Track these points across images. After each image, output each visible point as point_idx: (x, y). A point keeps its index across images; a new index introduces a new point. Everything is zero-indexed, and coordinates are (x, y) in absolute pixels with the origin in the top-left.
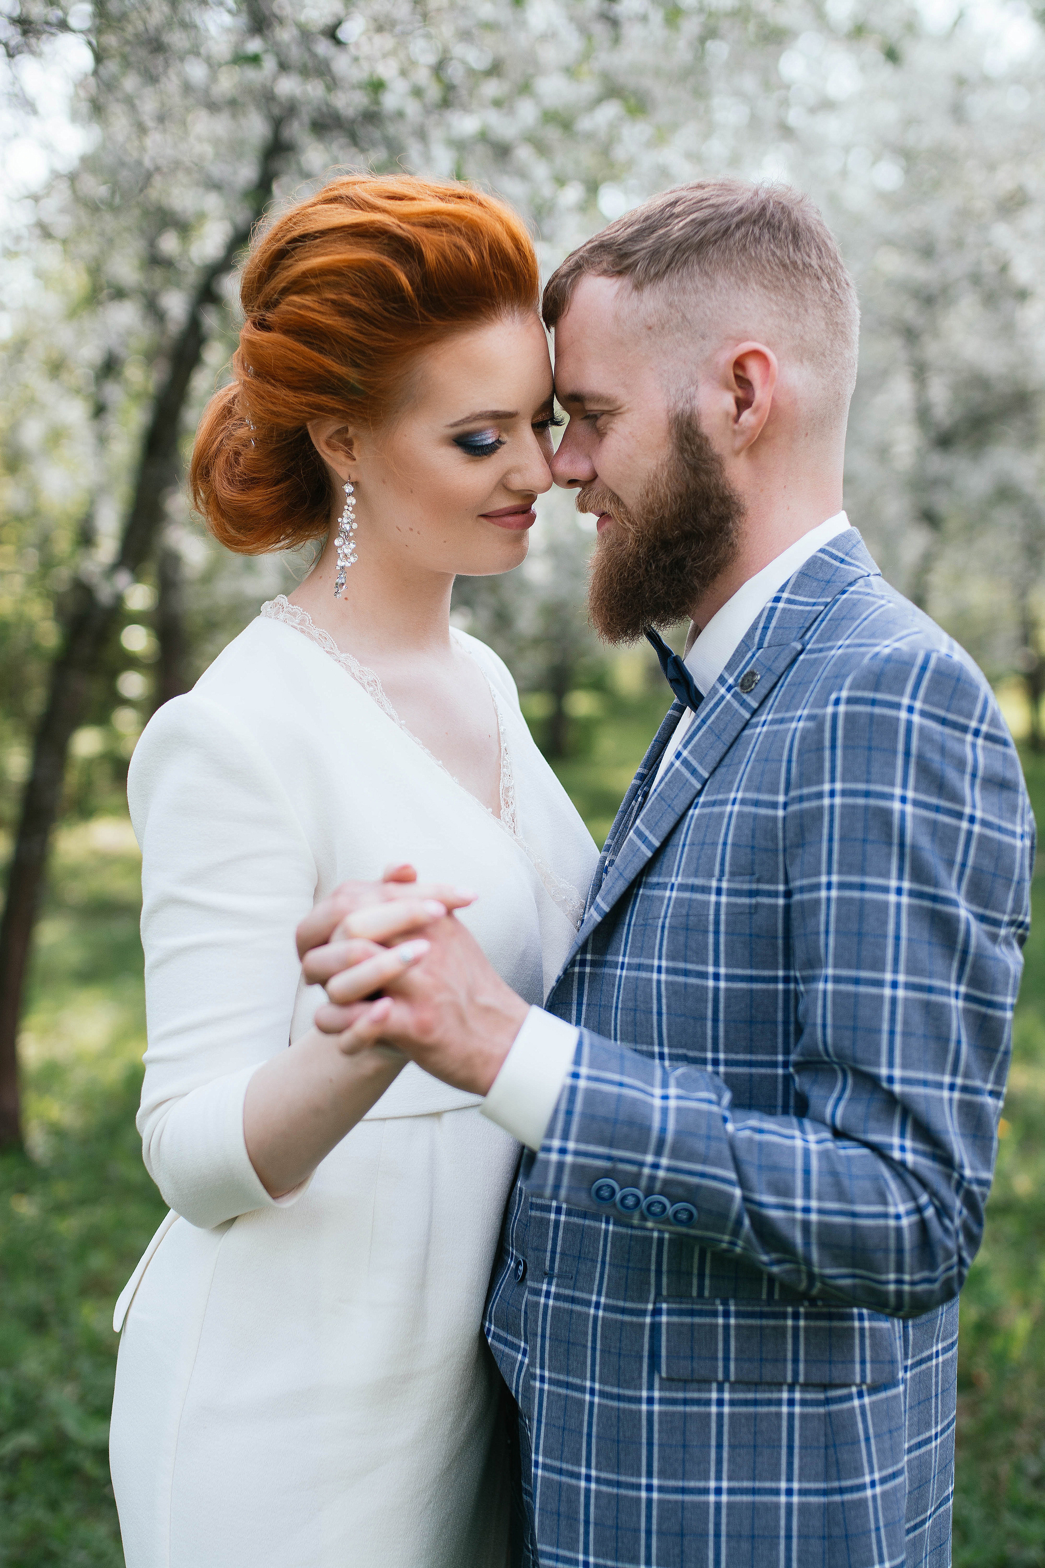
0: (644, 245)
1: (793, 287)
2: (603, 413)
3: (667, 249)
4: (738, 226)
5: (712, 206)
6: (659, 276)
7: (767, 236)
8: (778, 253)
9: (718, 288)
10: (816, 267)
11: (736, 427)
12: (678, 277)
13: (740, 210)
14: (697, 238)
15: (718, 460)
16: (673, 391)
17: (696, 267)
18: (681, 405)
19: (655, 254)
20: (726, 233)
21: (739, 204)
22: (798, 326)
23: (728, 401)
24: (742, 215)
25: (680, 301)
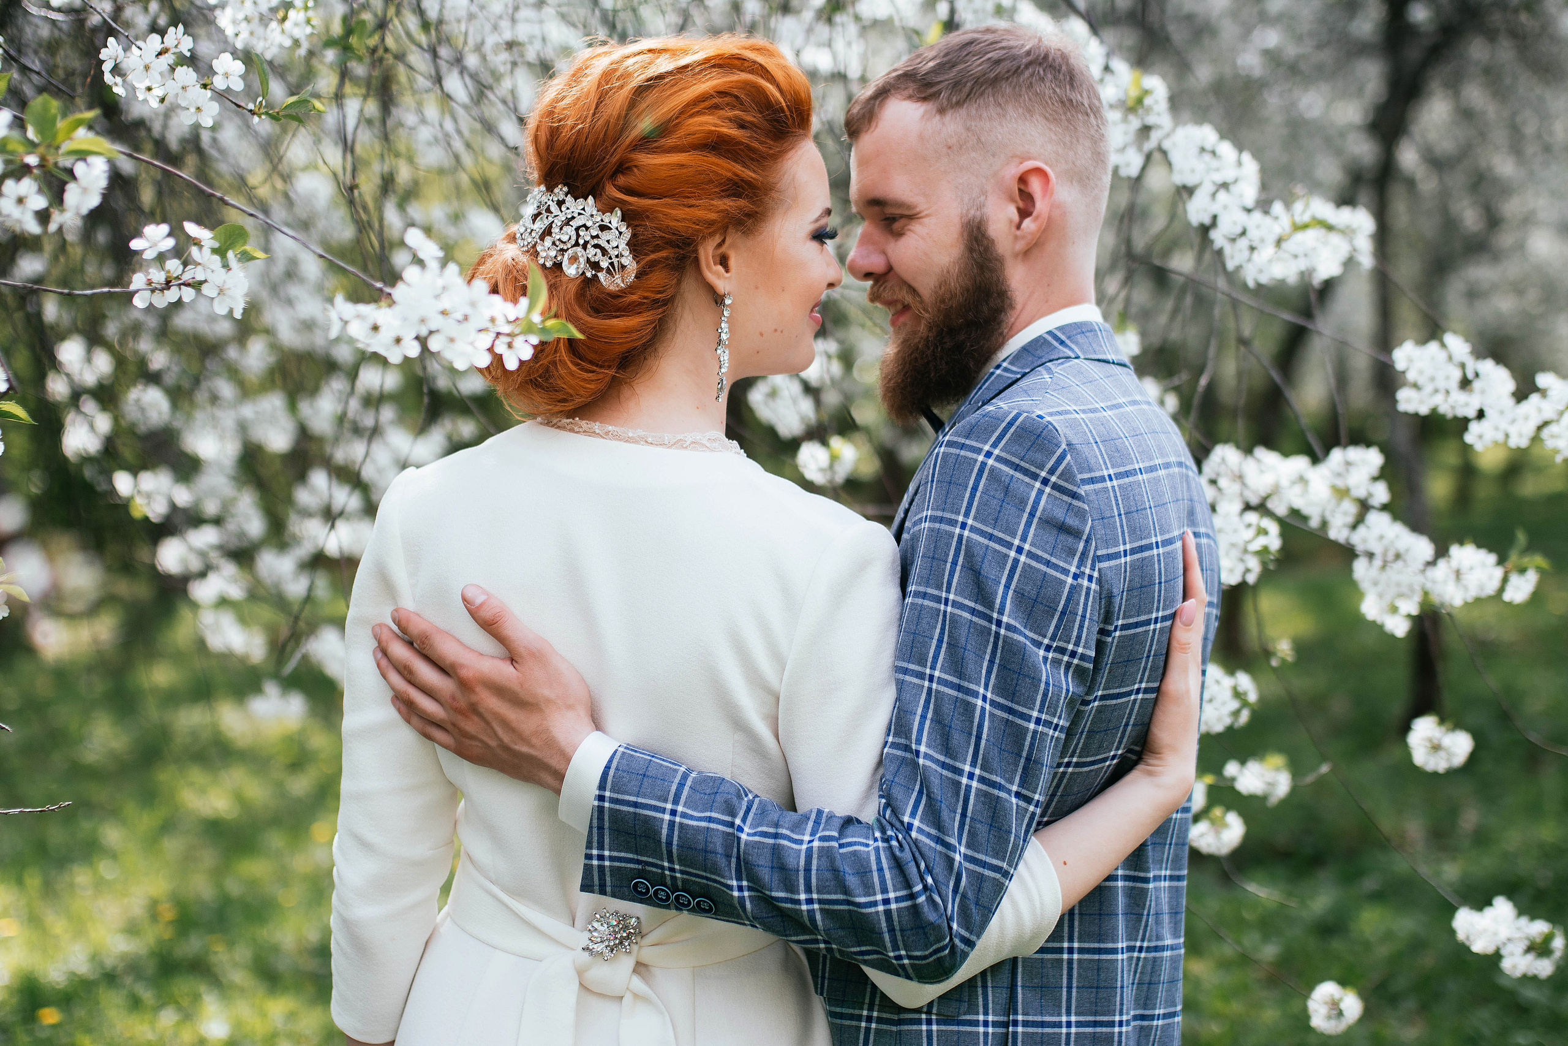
0: (946, 77)
1: (1068, 121)
2: (902, 216)
3: (967, 82)
4: (1027, 66)
5: (1003, 48)
6: (959, 104)
7: (1050, 76)
8: (1058, 90)
9: (1008, 118)
10: (1087, 106)
11: (1018, 233)
12: (975, 106)
13: (1028, 53)
14: (992, 75)
15: (1000, 260)
16: (966, 200)
17: (991, 99)
18: (972, 212)
19: (956, 85)
20: (1017, 71)
21: (1027, 48)
22: (1071, 153)
23: (1012, 212)
24: (1030, 58)
25: (976, 126)
